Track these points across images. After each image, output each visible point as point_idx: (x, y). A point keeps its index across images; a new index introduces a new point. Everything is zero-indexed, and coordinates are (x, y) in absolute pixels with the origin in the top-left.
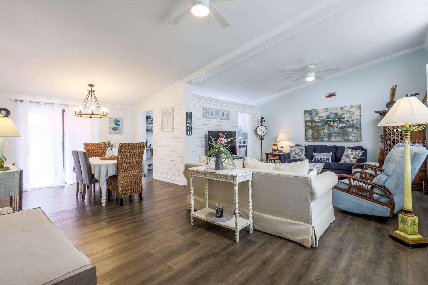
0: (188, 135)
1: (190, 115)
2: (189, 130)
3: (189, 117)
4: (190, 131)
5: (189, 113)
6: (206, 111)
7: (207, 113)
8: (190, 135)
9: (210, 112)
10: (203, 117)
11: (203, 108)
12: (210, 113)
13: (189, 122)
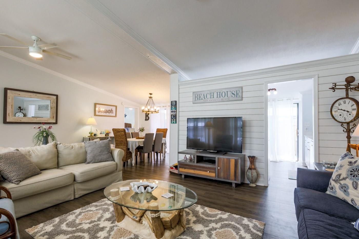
0: (172, 123)
1: (174, 104)
2: (173, 119)
3: (173, 106)
4: (175, 120)
5: (173, 102)
6: (196, 96)
7: (198, 97)
8: (174, 123)
9: (203, 95)
10: (193, 103)
11: (193, 93)
12: (202, 97)
13: (173, 110)
